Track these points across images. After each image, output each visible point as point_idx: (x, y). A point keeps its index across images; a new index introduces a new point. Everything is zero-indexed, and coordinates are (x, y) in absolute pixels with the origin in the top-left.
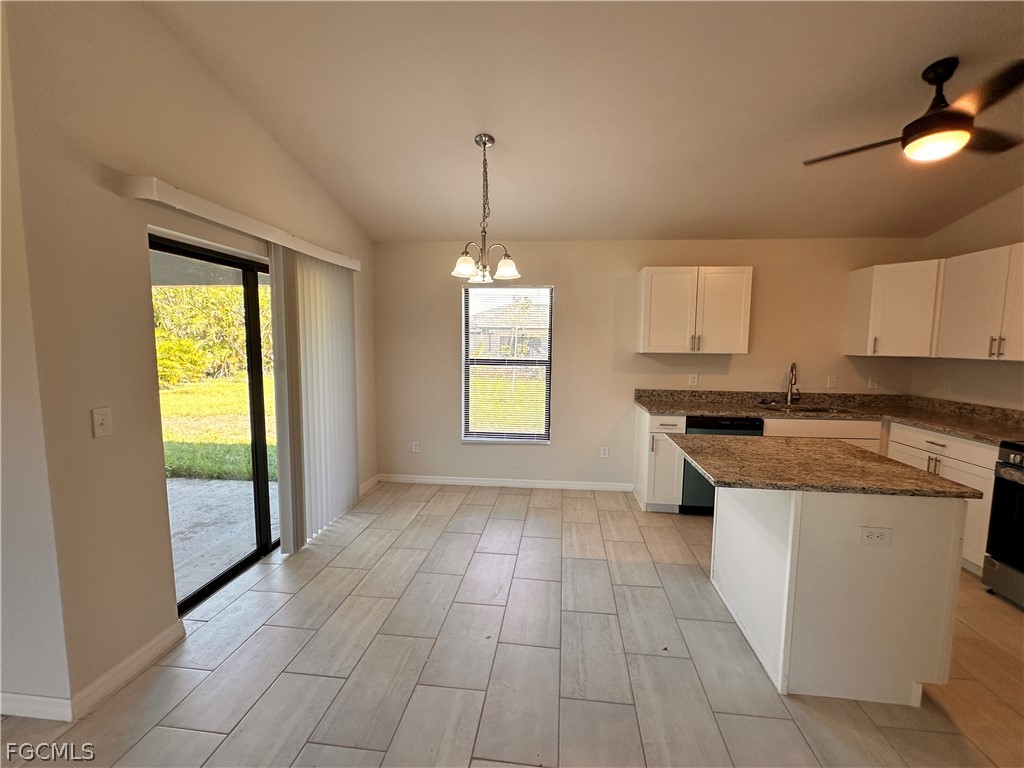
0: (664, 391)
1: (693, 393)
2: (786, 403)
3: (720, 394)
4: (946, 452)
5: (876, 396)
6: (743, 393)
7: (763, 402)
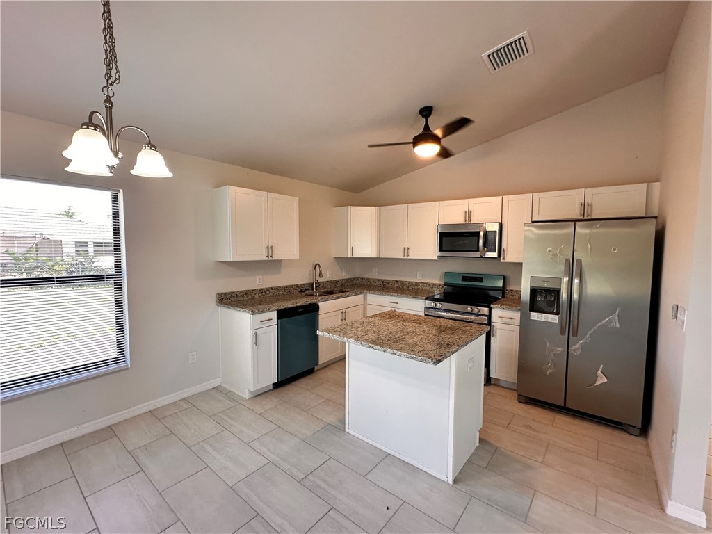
0: (241, 292)
1: (262, 291)
2: (313, 289)
3: (278, 289)
4: (398, 306)
5: (347, 280)
6: (290, 286)
7: (301, 291)
